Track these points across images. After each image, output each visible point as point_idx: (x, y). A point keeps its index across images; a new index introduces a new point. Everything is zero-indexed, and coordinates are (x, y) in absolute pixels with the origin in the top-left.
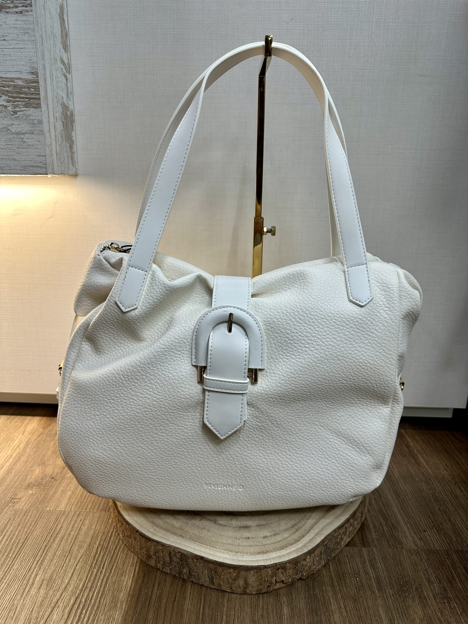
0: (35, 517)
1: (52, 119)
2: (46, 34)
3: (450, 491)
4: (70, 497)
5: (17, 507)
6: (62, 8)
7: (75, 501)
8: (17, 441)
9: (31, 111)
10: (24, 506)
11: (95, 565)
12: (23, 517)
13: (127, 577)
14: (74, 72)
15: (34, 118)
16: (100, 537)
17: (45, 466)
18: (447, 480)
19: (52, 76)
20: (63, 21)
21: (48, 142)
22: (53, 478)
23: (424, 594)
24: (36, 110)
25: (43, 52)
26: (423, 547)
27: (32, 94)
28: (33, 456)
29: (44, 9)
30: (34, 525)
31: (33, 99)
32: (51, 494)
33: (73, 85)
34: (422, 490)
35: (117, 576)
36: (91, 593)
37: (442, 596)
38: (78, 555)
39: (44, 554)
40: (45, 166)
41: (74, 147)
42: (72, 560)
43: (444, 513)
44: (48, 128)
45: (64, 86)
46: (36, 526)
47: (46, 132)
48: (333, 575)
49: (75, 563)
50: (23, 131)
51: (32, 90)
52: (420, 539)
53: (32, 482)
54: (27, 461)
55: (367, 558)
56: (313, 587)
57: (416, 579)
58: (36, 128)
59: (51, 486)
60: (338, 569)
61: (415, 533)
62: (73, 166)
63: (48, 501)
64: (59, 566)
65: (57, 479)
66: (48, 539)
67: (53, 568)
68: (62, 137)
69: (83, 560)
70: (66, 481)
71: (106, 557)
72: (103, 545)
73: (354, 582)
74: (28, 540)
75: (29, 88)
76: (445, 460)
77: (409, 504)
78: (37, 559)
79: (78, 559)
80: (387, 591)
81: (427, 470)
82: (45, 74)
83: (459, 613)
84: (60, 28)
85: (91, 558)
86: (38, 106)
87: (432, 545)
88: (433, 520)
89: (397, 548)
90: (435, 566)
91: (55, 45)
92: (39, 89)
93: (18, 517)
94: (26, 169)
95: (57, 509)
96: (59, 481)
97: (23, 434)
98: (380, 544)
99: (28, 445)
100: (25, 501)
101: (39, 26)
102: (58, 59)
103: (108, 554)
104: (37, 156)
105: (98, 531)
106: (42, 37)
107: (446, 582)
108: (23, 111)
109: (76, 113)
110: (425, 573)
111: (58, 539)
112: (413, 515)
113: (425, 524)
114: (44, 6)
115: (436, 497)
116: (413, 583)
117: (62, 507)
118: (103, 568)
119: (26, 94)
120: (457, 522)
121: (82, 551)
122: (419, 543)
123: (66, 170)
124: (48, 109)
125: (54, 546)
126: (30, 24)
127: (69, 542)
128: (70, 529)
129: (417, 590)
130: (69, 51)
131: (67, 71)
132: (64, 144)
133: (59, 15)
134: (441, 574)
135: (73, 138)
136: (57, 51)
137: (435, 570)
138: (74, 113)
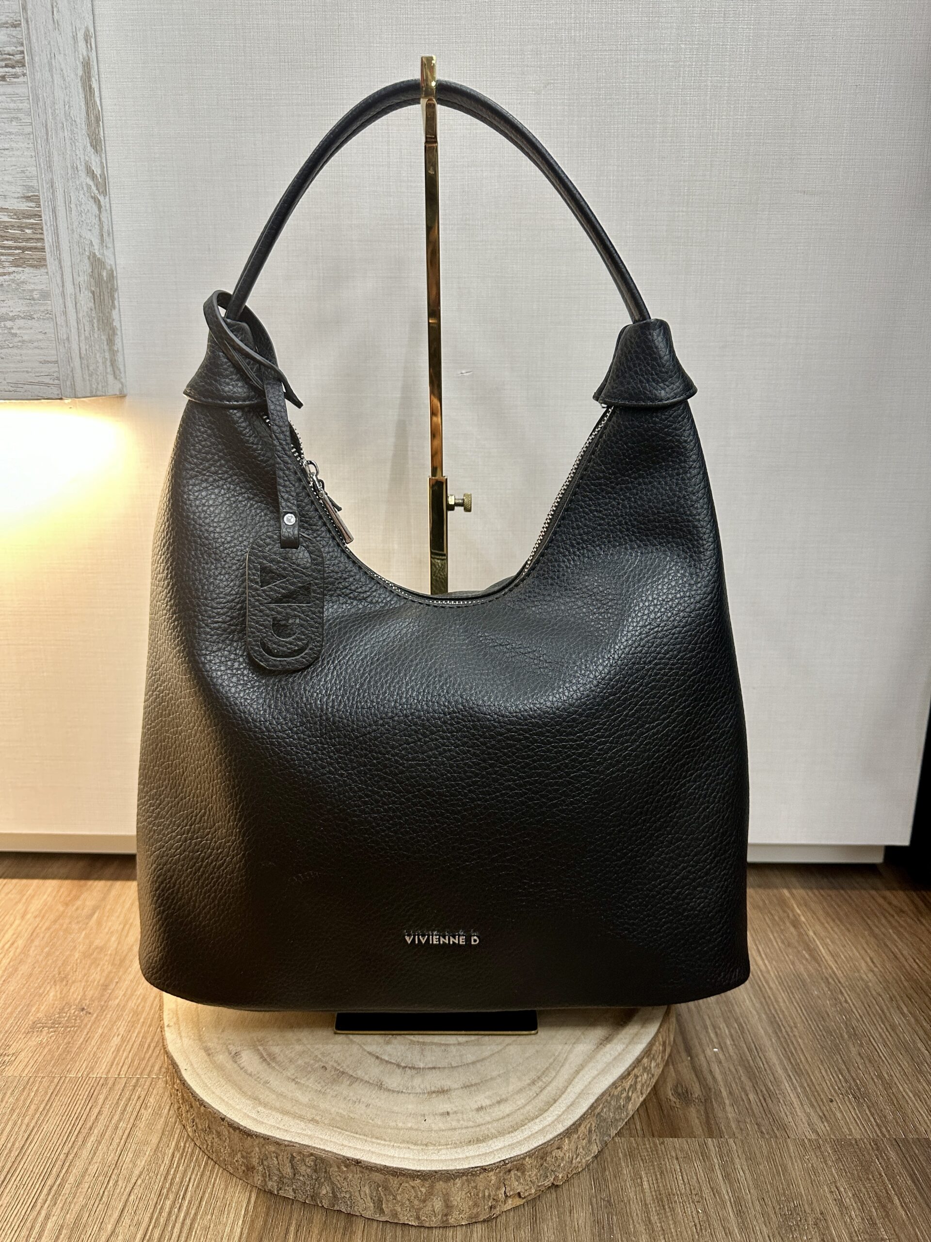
0: (46, 1093)
1: (69, 289)
2: (54, 119)
3: (881, 1017)
4: (118, 1048)
5: (10, 1071)
6: (86, 65)
7: (127, 1057)
8: (11, 932)
9: (26, 274)
10: (23, 1070)
11: (168, 1192)
12: (21, 1094)
13: (232, 1215)
14: (113, 190)
15: (33, 286)
17: (66, 985)
18: (874, 993)
19: (68, 203)
20: (90, 91)
21: (63, 332)
22: (83, 1009)
23: (831, 1234)
24: (37, 272)
25: (50, 155)
26: (829, 1135)
27: (28, 240)
28: (44, 963)
29: (50, 70)
30: (44, 1109)
31: (30, 249)
32: (80, 1042)
33: (113, 217)
34: (826, 1015)
35: (212, 1214)
37: (867, 1236)
38: (132, 1172)
39: (64, 1171)
40: (56, 382)
41: (118, 340)
42: (120, 1183)
43: (870, 1061)
44: (62, 306)
45: (96, 221)
46: (48, 1111)
47: (58, 315)
48: (649, 1200)
49: (128, 1189)
50: (11, 314)
51: (27, 231)
52: (821, 1118)
53: (39, 1019)
54: (31, 975)
55: (715, 1160)
56: (609, 1224)
57: (814, 1201)
58: (37, 308)
59: (79, 1027)
60: (658, 1186)
61: (812, 1106)
62: (116, 378)
63: (73, 1058)
64: (95, 1196)
65: (91, 1011)
66: (73, 1139)
67: (81, 1200)
68: (91, 322)
69: (143, 1182)
70: (109, 1016)
71: (189, 1174)
72: (184, 1149)
73: (692, 1212)
74: (31, 1142)
75: (21, 228)
76: (869, 951)
77: (800, 1045)
78: (49, 1182)
79: (133, 1181)
80: (757, 1228)
81: (834, 972)
82: (54, 199)
84: (83, 107)
85: (159, 1177)
86: (40, 263)
87: (846, 1130)
88: (847, 1076)
89: (776, 1137)
90: (852, 1174)
91: (73, 141)
92: (42, 229)
93: (12, 1094)
94: (18, 389)
95: (91, 1075)
96: (95, 1015)
97: (23, 917)
98: (741, 1129)
99: (32, 941)
100: (27, 1060)
101: (41, 104)
102: (82, 168)
103: (195, 1166)
104: (41, 362)
106: (46, 125)
107: (874, 1207)
108: (9, 273)
109: (120, 273)
110: (833, 1189)
111: (92, 1138)
112: (807, 1067)
113: (833, 1087)
114: (50, 64)
115: (853, 1028)
116: (808, 1210)
117: (100, 1071)
118: (184, 1198)
119: (15, 239)
120: (895, 1078)
121: (141, 1163)
122: (823, 1127)
123: (100, 387)
124: (61, 267)
125: (85, 1153)
126: (22, 102)
127: (115, 1142)
128: (116, 1118)
129: (816, 1224)
130: (104, 151)
131: (100, 191)
132: (96, 336)
133: (81, 80)
134: (863, 1190)
135: (114, 324)
136: (78, 153)
137: (852, 1181)
138: (115, 273)
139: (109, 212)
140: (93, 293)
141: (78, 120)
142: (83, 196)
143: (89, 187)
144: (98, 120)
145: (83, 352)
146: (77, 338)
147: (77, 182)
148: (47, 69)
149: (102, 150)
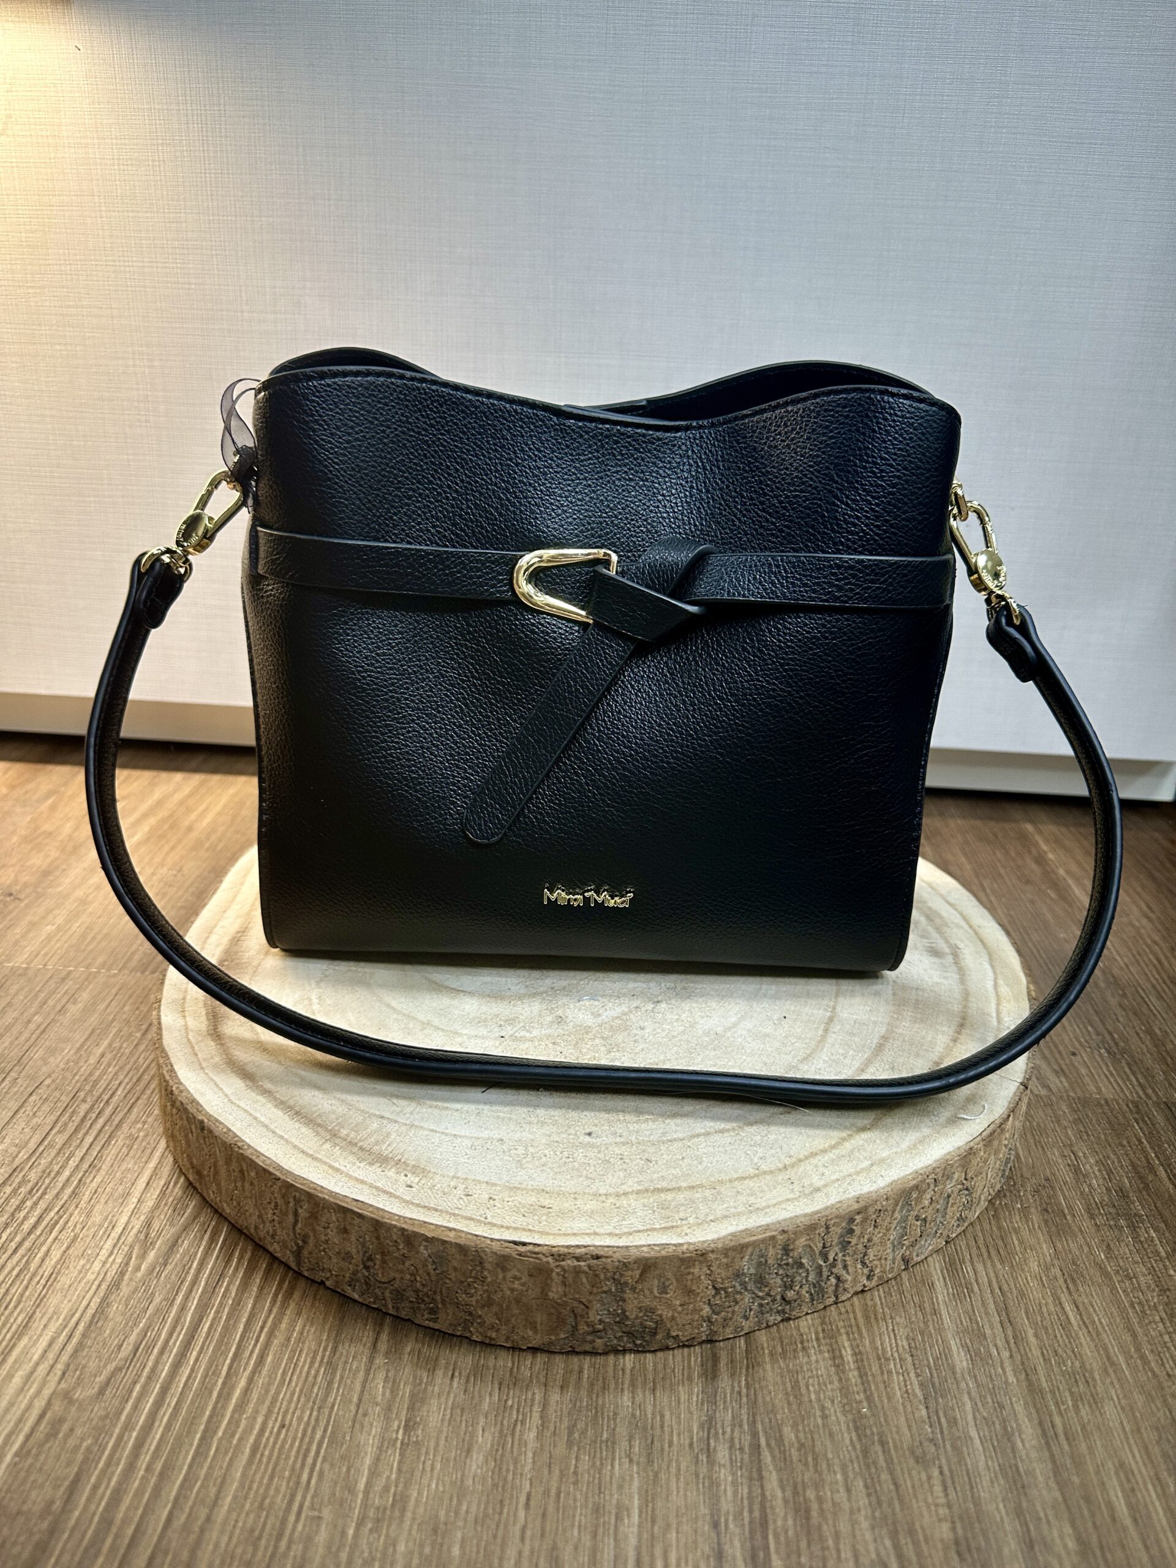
3: (1155, 966)
4: (49, 938)
7: (61, 948)
16: (114, 1031)
18: (1149, 941)
22: (10, 895)
23: (1061, 1204)
26: (1066, 1091)
36: (61, 1159)
37: (1112, 1210)
43: (1135, 1014)
49: (30, 1090)
52: (1056, 1072)
65: (22, 896)
69: (53, 1081)
70: (44, 904)
83: (1163, 1254)
85: (77, 1078)
87: (1092, 1087)
88: (1101, 1028)
90: (1099, 1138)
96: (27, 901)
105: (111, 1017)
107: (1128, 1177)
110: (1067, 1152)
113: (1076, 1038)
115: (1114, 977)
116: (1027, 1174)
117: (19, 961)
118: (107, 1102)
122: (1055, 1082)
127: (22, 1038)
129: (1037, 1191)
134: (1112, 1156)
137: (1096, 1146)
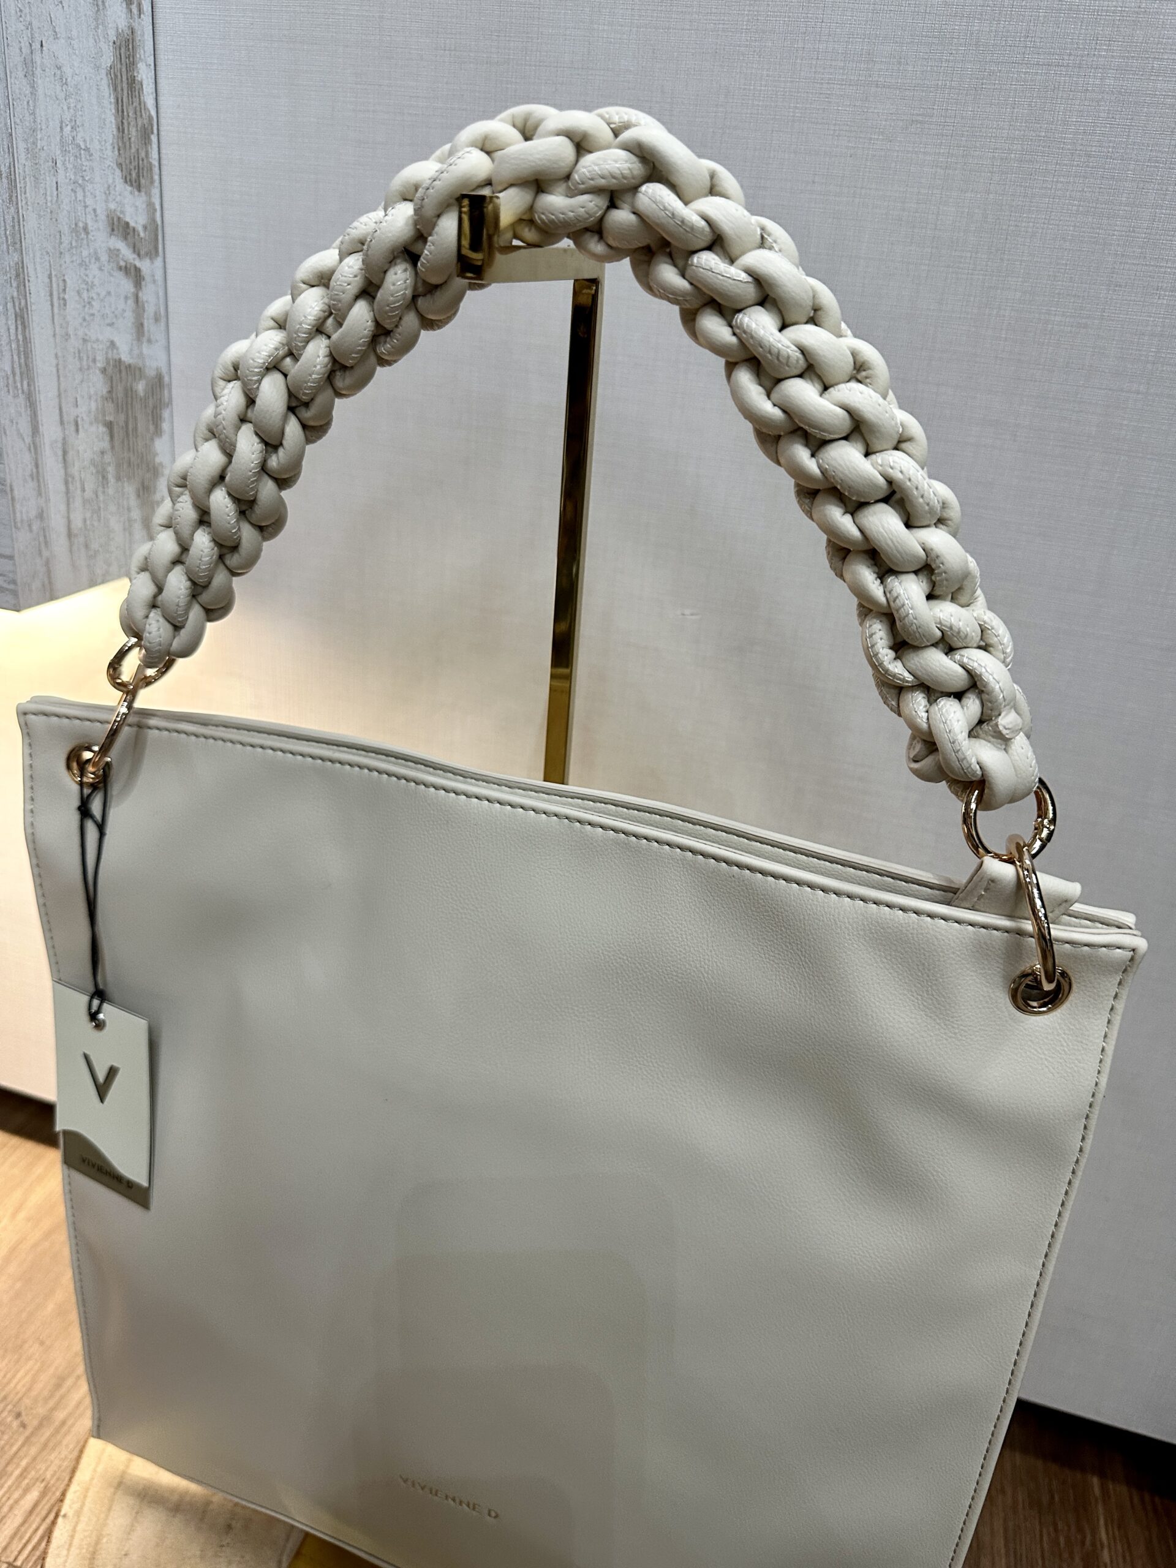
1: (50, 432)
2: (34, 158)
6: (125, 44)
14: (172, 249)
19: (57, 293)
20: (132, 89)
40: (12, 587)
44: (32, 466)
45: (125, 306)
47: (22, 481)
84: (111, 118)
91: (80, 184)
102: (98, 225)
109: (175, 377)
130: (157, 184)
131: (142, 252)
132: (111, 491)
133: (109, 73)
135: (158, 460)
136: (89, 201)
138: (166, 379)
139: (160, 281)
140: (109, 426)
141: (95, 146)
142: (97, 272)
143: (113, 253)
144: (145, 134)
145: (77, 523)
146: (63, 507)
147: (85, 253)
148: (21, 74)
149: (152, 182)
